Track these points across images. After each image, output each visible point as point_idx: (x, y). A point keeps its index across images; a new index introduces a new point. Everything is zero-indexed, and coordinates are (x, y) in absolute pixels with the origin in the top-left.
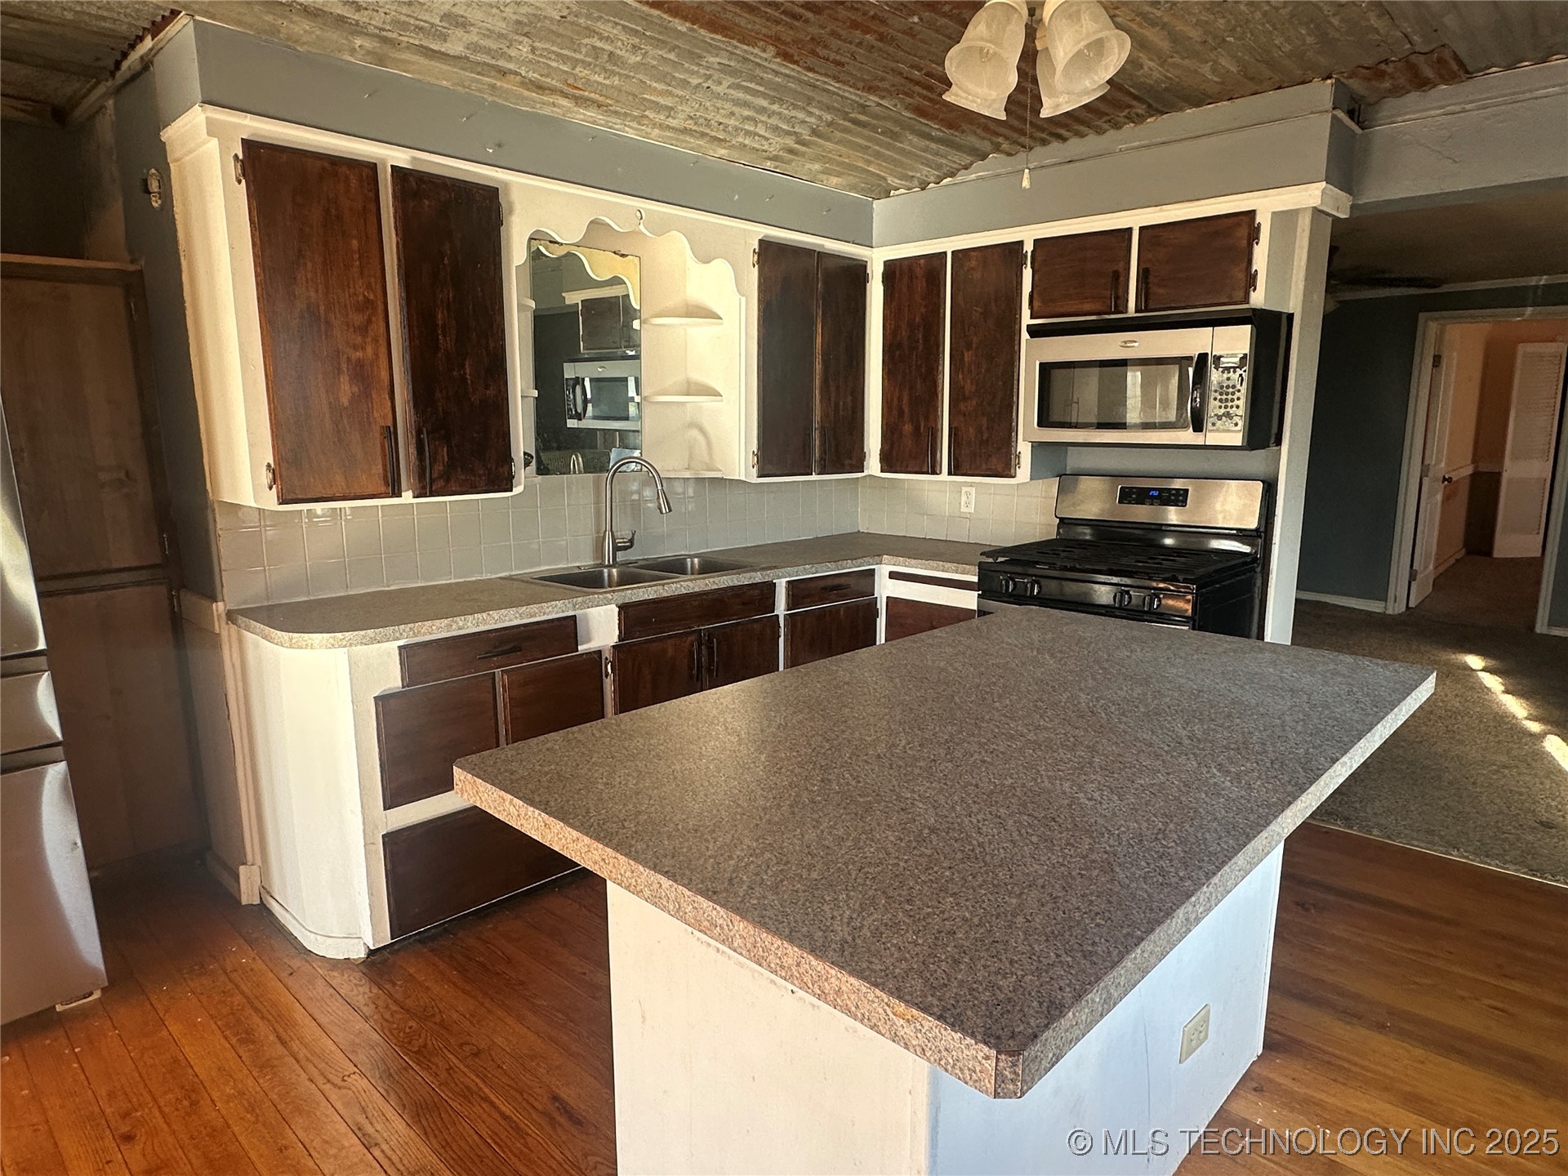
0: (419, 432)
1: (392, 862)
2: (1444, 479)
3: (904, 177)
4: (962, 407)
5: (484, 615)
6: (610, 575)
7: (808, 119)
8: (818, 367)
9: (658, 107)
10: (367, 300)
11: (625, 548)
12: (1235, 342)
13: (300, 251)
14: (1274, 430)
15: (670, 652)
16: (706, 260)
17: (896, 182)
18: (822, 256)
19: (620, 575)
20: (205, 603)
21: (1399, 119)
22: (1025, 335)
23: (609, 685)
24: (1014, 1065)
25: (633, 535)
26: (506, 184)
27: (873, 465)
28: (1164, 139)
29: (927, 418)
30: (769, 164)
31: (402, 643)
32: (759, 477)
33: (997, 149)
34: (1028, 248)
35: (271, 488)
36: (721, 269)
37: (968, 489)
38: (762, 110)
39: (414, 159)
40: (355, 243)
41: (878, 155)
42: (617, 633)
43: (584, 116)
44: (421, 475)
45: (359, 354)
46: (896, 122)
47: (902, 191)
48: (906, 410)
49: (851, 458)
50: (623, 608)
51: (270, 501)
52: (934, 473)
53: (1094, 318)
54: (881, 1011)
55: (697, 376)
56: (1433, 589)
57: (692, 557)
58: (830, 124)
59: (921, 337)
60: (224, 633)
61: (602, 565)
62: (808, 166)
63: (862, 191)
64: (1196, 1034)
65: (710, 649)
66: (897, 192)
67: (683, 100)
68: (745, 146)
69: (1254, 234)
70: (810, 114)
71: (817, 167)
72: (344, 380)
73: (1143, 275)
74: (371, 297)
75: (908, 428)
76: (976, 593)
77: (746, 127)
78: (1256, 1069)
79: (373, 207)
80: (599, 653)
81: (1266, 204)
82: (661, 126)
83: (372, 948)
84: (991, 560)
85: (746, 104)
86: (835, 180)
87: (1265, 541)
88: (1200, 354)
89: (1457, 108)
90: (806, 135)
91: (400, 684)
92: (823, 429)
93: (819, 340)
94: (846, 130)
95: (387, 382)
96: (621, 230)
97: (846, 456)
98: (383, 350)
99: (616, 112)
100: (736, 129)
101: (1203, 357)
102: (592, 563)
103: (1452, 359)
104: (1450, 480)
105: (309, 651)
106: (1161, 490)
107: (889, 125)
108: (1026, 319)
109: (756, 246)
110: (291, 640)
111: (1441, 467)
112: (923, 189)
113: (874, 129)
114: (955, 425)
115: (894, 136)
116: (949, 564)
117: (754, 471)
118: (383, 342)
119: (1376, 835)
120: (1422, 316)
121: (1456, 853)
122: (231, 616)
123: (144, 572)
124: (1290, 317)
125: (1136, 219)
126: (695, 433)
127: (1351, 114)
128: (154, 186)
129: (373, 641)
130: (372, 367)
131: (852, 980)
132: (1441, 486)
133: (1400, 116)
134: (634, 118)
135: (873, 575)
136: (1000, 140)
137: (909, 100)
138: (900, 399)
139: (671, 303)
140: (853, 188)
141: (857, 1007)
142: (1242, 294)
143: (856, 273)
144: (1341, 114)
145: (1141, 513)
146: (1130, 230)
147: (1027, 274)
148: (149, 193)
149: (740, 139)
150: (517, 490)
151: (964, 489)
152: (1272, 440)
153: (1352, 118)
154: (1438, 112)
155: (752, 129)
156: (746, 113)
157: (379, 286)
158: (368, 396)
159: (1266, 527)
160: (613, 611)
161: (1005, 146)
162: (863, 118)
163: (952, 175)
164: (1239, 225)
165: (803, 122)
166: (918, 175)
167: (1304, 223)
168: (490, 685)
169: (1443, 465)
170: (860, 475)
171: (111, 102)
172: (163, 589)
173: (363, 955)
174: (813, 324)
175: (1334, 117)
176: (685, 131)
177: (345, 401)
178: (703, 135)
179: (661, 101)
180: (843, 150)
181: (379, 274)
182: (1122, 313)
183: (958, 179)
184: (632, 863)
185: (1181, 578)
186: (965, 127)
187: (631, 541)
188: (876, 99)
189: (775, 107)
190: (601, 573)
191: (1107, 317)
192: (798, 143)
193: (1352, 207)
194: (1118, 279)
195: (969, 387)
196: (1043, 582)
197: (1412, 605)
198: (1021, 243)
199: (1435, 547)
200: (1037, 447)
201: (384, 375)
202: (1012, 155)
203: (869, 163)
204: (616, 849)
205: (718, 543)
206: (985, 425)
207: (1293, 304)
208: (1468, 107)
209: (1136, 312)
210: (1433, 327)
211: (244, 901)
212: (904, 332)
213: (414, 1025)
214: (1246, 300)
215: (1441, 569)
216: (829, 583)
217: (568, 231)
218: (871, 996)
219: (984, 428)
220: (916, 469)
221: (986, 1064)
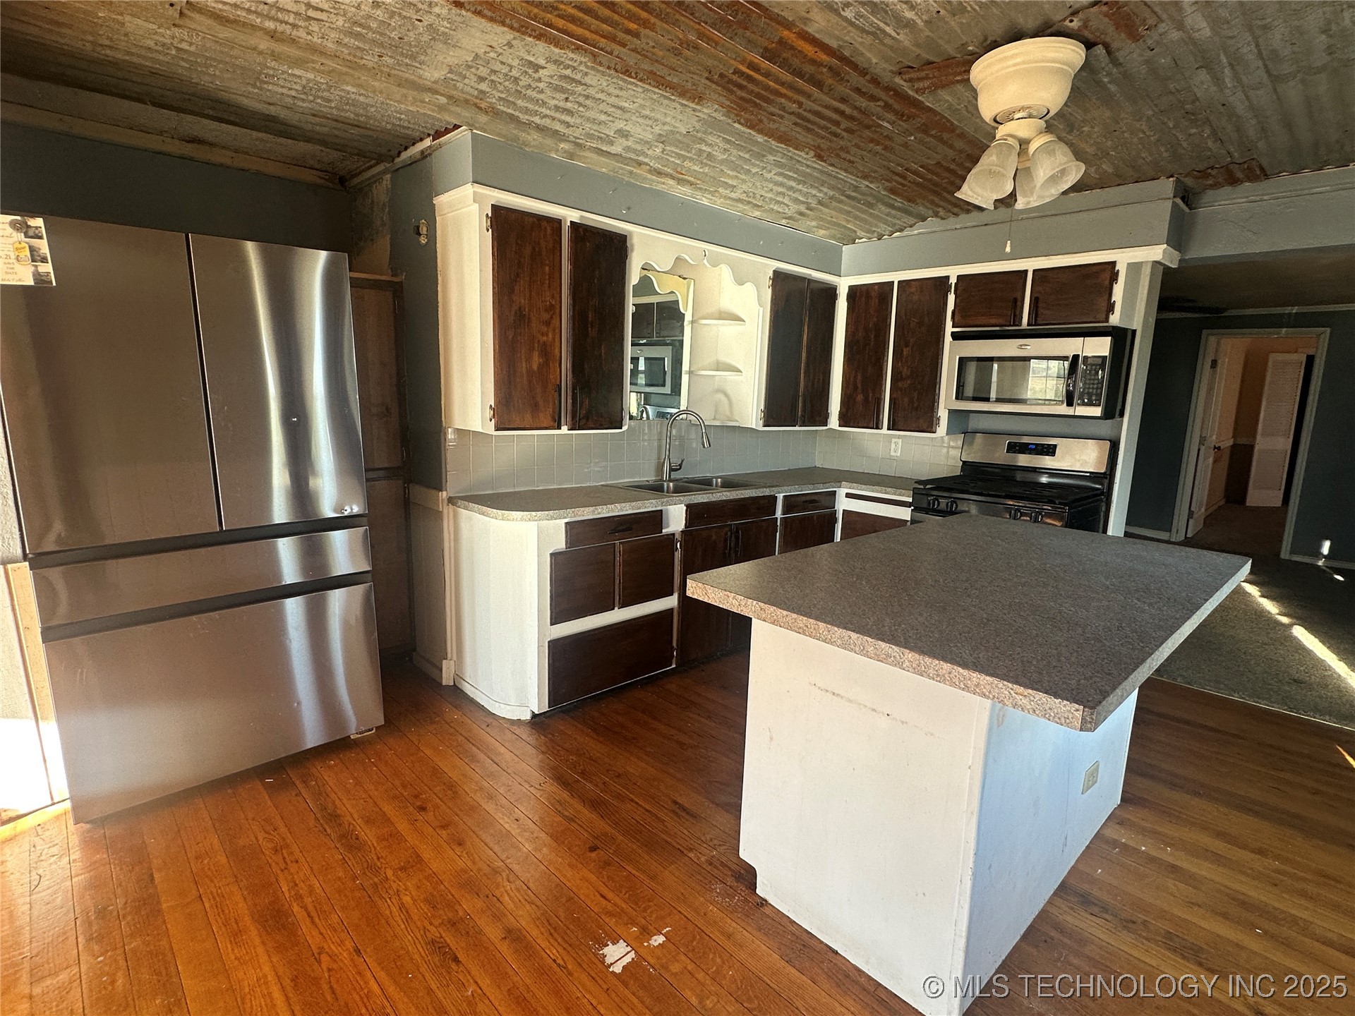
0: (574, 389)
1: (553, 659)
2: (1215, 448)
3: (868, 231)
4: (900, 384)
5: (613, 506)
6: (668, 487)
7: (818, 194)
8: (804, 355)
9: (726, 185)
10: (552, 306)
11: (676, 470)
12: (1100, 347)
13: (518, 274)
14: (1119, 407)
15: (714, 537)
16: (740, 282)
17: (860, 233)
18: (810, 281)
19: (675, 487)
20: (433, 492)
21: (1216, 204)
22: (948, 338)
23: (678, 555)
24: (1092, 714)
25: (682, 461)
26: (631, 233)
27: (834, 422)
28: (1053, 213)
29: (874, 392)
30: (784, 222)
31: (566, 520)
32: (764, 426)
33: (936, 215)
34: (953, 281)
35: (491, 420)
36: (749, 288)
37: (896, 440)
38: (791, 188)
39: (582, 217)
40: (547, 268)
41: (856, 218)
42: (684, 522)
43: (681, 192)
44: (573, 417)
45: (545, 338)
46: (874, 197)
47: (864, 240)
48: (859, 386)
49: (820, 416)
50: (689, 507)
51: (490, 429)
52: (877, 428)
53: (998, 328)
54: (1007, 693)
55: (723, 358)
56: (1204, 526)
57: (717, 478)
58: (831, 198)
59: (872, 337)
60: (445, 512)
61: (662, 480)
62: (808, 223)
63: (838, 240)
64: (1092, 777)
65: (737, 538)
66: (860, 241)
67: (744, 181)
68: (773, 210)
69: (1114, 277)
70: (820, 191)
71: (814, 223)
72: (536, 354)
73: (1035, 301)
74: (554, 303)
75: (860, 398)
76: (910, 509)
77: (778, 199)
78: (1116, 811)
79: (558, 246)
80: (673, 534)
81: (1123, 258)
82: (726, 198)
83: (537, 712)
84: (922, 487)
85: (781, 185)
86: (822, 232)
87: (1110, 480)
88: (1074, 356)
89: (1258, 198)
90: (814, 203)
91: (564, 546)
92: (804, 395)
93: (805, 337)
94: (841, 202)
95: (559, 355)
96: (692, 263)
97: (818, 415)
98: (557, 336)
99: (700, 189)
100: (771, 199)
101: (1076, 357)
102: (654, 479)
103: (1224, 362)
104: (1219, 448)
105: (515, 522)
106: (1037, 445)
107: (870, 199)
108: (949, 328)
109: (771, 274)
110: (503, 515)
111: (1213, 439)
112: (879, 239)
113: (859, 201)
114: (894, 396)
115: (870, 205)
116: (890, 489)
117: (761, 422)
118: (557, 331)
119: (1179, 681)
120: (1205, 332)
121: (1236, 695)
122: (451, 501)
123: (382, 471)
124: (1134, 332)
125: (1030, 265)
126: (721, 396)
127: (1183, 199)
128: (424, 230)
129: (552, 518)
130: (551, 346)
131: (988, 678)
132: (1212, 452)
133: (1216, 201)
134: (710, 192)
135: (835, 495)
136: (940, 209)
137: (887, 184)
138: (855, 377)
139: (712, 309)
140: (833, 237)
141: (990, 692)
142: (1104, 316)
143: (830, 293)
144: (1179, 201)
145: (1023, 460)
146: (1026, 271)
147: (951, 298)
148: (420, 235)
149: (771, 206)
150: (625, 428)
151: (894, 440)
152: (1117, 413)
153: (1184, 202)
154: (1244, 200)
155: (781, 200)
156: (780, 189)
157: (558, 296)
158: (548, 365)
159: (1111, 472)
160: (681, 509)
161: (942, 213)
162: (853, 194)
163: (901, 230)
164: (1104, 270)
165: (815, 196)
166: (879, 230)
167: (1146, 272)
168: (612, 550)
169: (1214, 437)
170: (825, 428)
171: (388, 176)
172: (401, 482)
173: (528, 717)
174: (802, 325)
175: (1174, 203)
176: (739, 200)
177: (535, 367)
178: (749, 203)
179: (730, 182)
180: (834, 213)
181: (558, 290)
182: (1018, 325)
183: (905, 233)
184: (829, 626)
185: (1057, 502)
186: (919, 201)
187: (680, 466)
188: (867, 183)
189: (800, 187)
190: (663, 485)
191: (1007, 328)
192: (807, 209)
193: (1180, 260)
194: (1017, 304)
195: (906, 372)
196: (958, 502)
197: (1189, 535)
198: (947, 278)
199: (1206, 498)
200: (952, 413)
201: (557, 351)
202: (944, 219)
203: (848, 221)
204: (816, 619)
205: (732, 469)
206: (916, 397)
207: (1137, 323)
208: (1265, 198)
209: (1028, 325)
210: (1212, 340)
211: (444, 683)
212: (861, 334)
213: (574, 758)
214: (1107, 320)
215: (1209, 512)
216: (808, 498)
217: (663, 262)
218: (1000, 686)
219: (915, 399)
220: (865, 425)
221: (1076, 714)
